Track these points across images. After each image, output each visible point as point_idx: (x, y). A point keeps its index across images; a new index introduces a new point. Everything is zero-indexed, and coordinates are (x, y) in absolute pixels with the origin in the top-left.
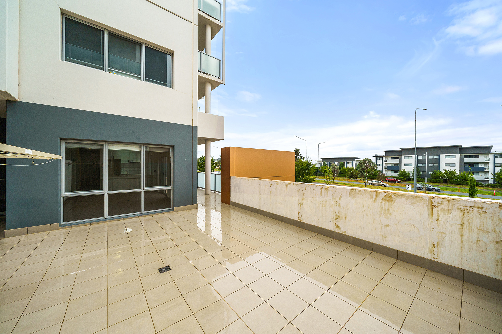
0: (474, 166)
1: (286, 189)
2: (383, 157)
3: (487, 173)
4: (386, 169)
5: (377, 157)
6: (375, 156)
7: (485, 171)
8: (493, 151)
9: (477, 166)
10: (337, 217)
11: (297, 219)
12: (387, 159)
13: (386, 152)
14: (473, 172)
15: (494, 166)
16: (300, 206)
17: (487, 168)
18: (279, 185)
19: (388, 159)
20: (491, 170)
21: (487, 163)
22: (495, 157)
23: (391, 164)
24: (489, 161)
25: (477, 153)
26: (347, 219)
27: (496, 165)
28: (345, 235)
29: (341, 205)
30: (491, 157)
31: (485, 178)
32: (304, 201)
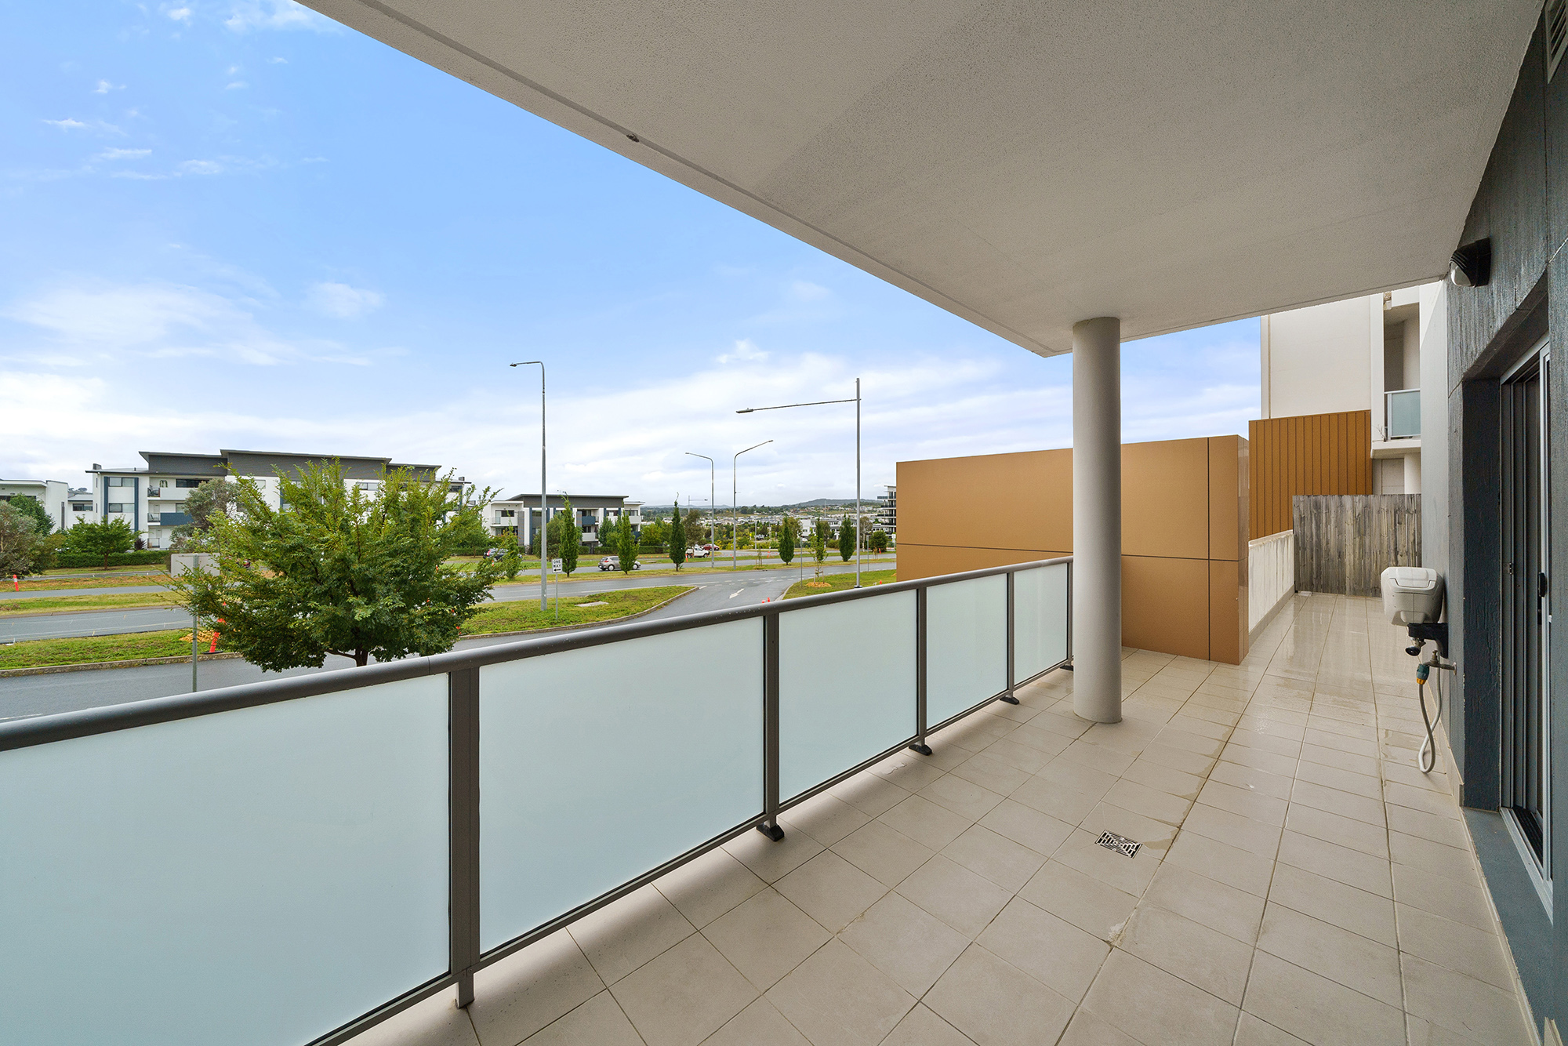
2: (140, 477)
4: (159, 524)
5: (107, 478)
6: (91, 469)
12: (156, 486)
13: (151, 457)
19: (164, 483)
23: (177, 503)
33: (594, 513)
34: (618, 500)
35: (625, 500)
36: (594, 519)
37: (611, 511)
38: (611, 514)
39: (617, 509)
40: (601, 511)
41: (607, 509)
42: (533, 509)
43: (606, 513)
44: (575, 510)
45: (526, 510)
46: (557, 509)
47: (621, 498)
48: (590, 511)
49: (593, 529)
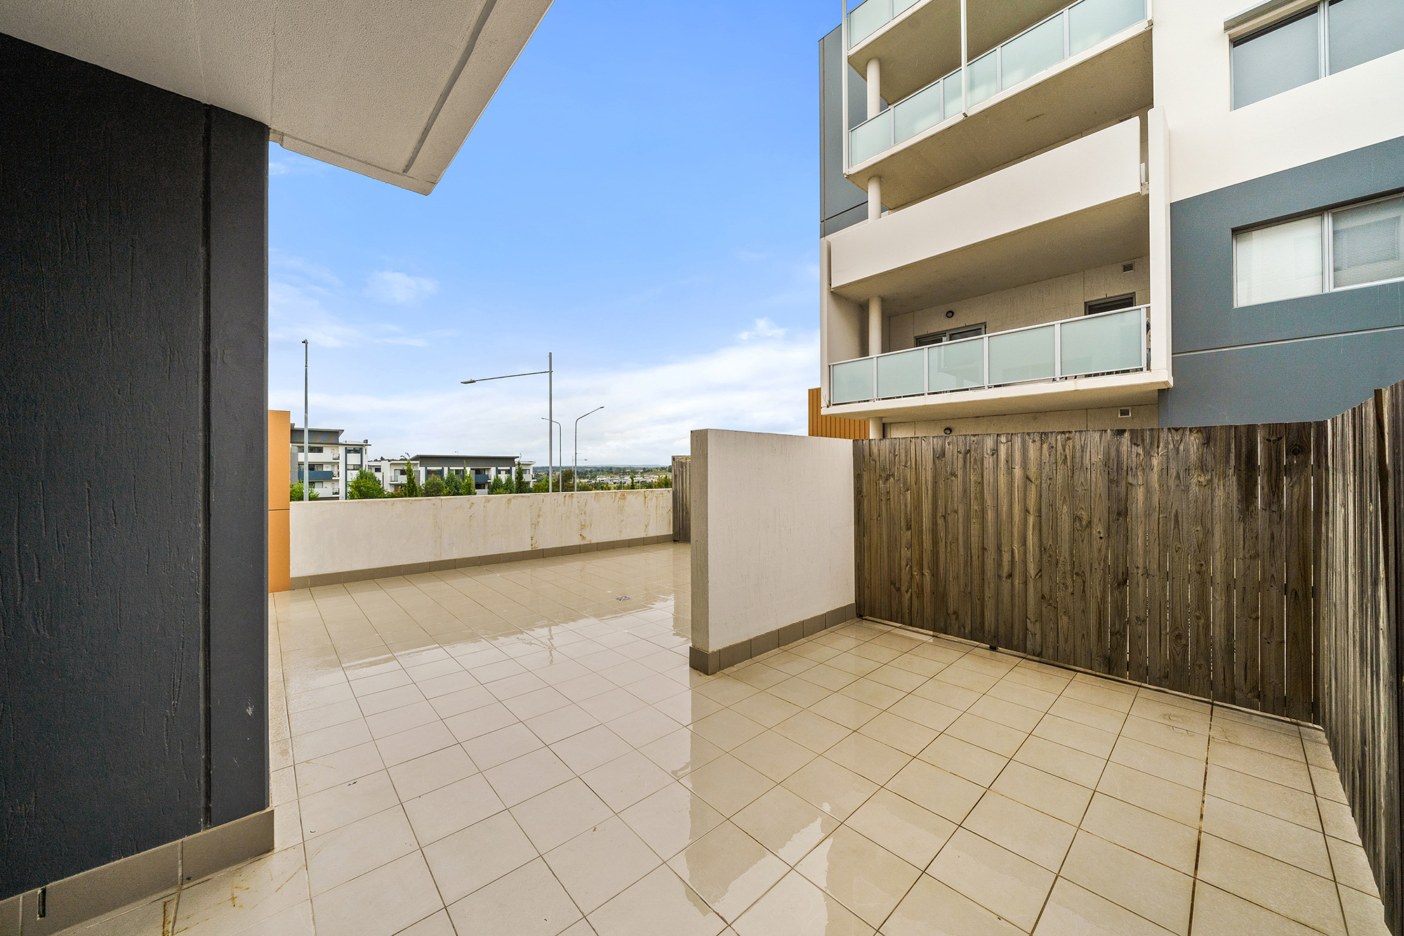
0: (316, 470)
1: (509, 507)
3: (336, 483)
7: (333, 478)
8: (341, 439)
9: (320, 470)
10: (583, 527)
11: (529, 548)
14: (314, 483)
15: (346, 470)
16: (534, 528)
17: (335, 473)
18: (491, 502)
20: (342, 478)
21: (335, 464)
22: (348, 451)
24: (338, 458)
25: (319, 442)
26: (592, 526)
27: (348, 467)
28: (591, 544)
29: (587, 513)
30: (341, 450)
31: (333, 494)
32: (541, 519)
33: (488, 472)
34: (510, 460)
35: (516, 460)
36: (488, 477)
37: (503, 470)
38: (503, 472)
39: (509, 468)
40: (493, 470)
41: (499, 468)
42: (428, 468)
43: (499, 472)
44: (468, 469)
45: (422, 470)
46: (451, 468)
47: (513, 459)
48: (485, 469)
49: (486, 487)
